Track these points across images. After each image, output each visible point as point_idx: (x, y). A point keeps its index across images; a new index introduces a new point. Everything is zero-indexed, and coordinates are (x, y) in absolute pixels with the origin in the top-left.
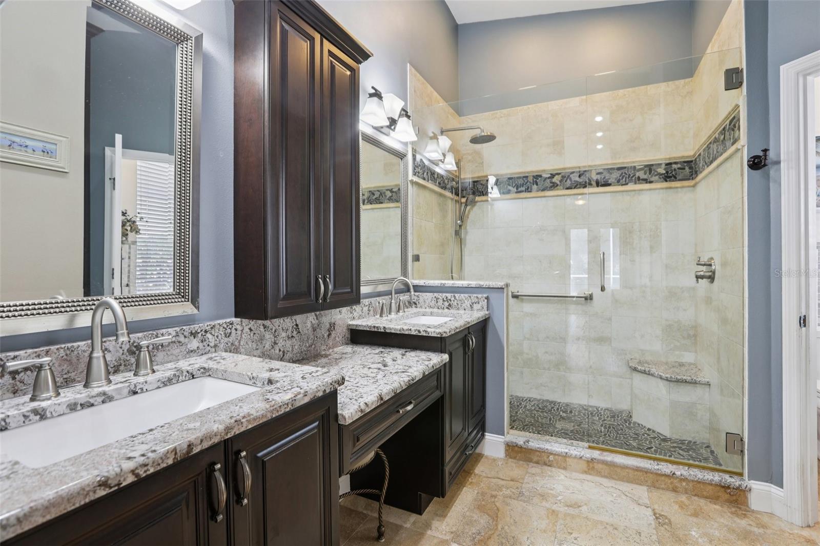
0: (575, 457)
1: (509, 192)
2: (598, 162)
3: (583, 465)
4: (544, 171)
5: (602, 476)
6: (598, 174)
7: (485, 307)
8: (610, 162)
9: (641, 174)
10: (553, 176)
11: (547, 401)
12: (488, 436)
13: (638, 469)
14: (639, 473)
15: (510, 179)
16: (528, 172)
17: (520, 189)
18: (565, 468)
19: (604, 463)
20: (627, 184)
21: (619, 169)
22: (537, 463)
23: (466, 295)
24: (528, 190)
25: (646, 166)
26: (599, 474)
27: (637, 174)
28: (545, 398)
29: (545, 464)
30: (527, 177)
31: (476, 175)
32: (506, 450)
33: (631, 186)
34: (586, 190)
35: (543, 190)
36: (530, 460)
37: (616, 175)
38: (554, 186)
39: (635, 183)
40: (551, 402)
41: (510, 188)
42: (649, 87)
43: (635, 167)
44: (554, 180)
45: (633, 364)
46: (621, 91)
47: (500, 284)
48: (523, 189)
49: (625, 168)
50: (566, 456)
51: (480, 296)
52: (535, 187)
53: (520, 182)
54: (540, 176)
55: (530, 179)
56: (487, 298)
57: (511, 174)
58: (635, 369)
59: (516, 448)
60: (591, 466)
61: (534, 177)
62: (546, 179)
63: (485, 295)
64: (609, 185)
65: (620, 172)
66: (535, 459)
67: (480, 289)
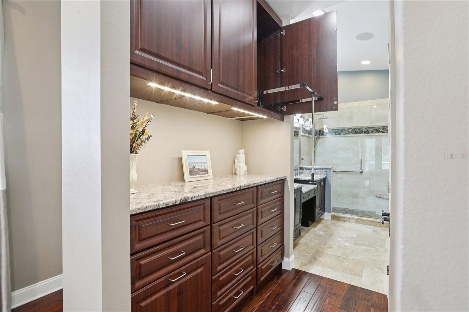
0: (352, 218)
1: (333, 134)
2: (365, 125)
3: (355, 221)
4: (345, 127)
5: (360, 224)
6: (365, 129)
7: (325, 174)
8: (370, 125)
9: (381, 130)
10: (349, 129)
11: (346, 208)
12: (326, 213)
13: (371, 221)
14: (371, 222)
15: (333, 130)
16: (340, 128)
17: (336, 134)
18: (349, 222)
19: (361, 220)
20: (375, 133)
21: (373, 127)
22: (341, 221)
23: (319, 171)
24: (340, 134)
25: (382, 127)
26: (359, 223)
27: (379, 130)
28: (345, 208)
29: (343, 221)
30: (339, 129)
31: (320, 128)
32: (331, 217)
33: (377, 134)
34: (361, 135)
35: (345, 134)
36: (338, 220)
37: (372, 129)
38: (349, 133)
39: (379, 133)
40: (347, 209)
41: (333, 133)
42: (384, 99)
43: (378, 127)
44: (349, 131)
45: (376, 195)
46: (374, 100)
47: (330, 167)
48: (338, 133)
49: (375, 127)
50: (350, 218)
51: (323, 171)
52: (342, 133)
53: (337, 131)
54: (344, 129)
55: (340, 130)
56: (326, 172)
57: (333, 128)
58: (376, 196)
59: (334, 217)
60: (357, 221)
61: (342, 129)
62: (346, 130)
63: (325, 171)
64: (369, 133)
65: (373, 129)
66: (340, 220)
67: (323, 169)
